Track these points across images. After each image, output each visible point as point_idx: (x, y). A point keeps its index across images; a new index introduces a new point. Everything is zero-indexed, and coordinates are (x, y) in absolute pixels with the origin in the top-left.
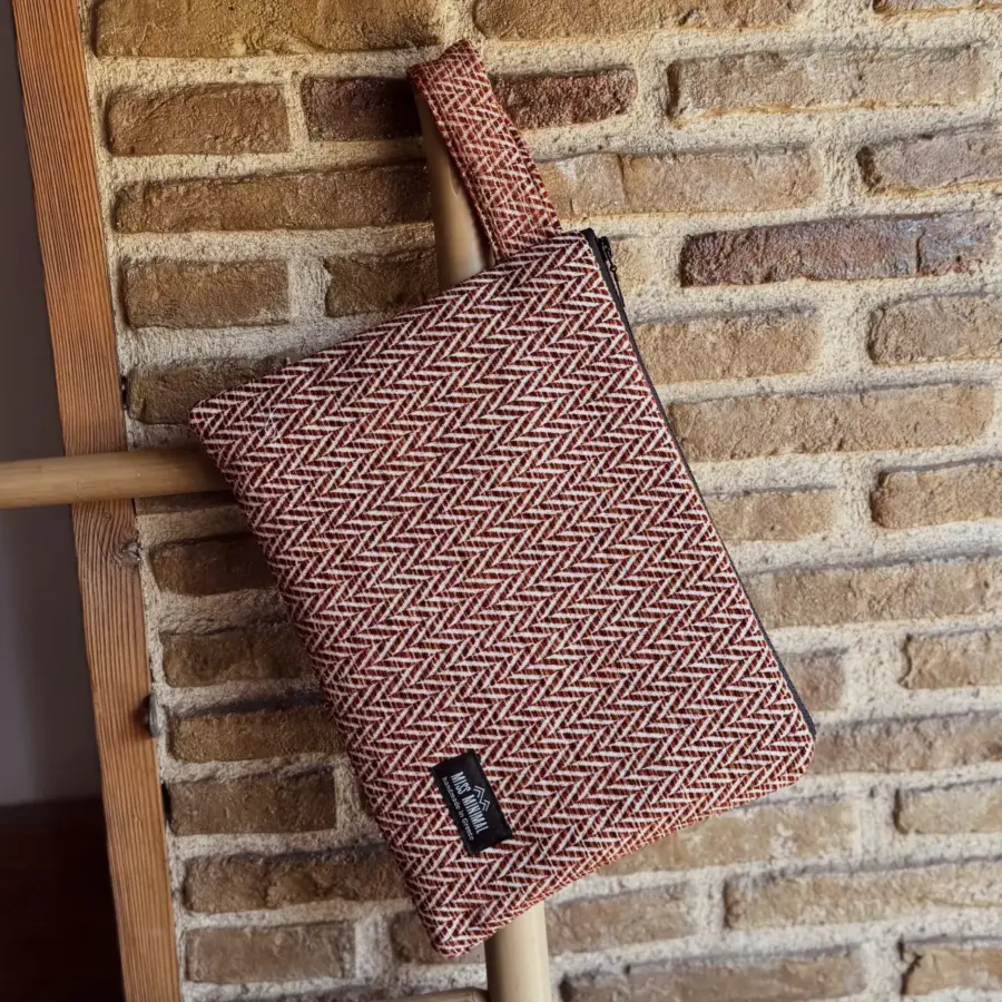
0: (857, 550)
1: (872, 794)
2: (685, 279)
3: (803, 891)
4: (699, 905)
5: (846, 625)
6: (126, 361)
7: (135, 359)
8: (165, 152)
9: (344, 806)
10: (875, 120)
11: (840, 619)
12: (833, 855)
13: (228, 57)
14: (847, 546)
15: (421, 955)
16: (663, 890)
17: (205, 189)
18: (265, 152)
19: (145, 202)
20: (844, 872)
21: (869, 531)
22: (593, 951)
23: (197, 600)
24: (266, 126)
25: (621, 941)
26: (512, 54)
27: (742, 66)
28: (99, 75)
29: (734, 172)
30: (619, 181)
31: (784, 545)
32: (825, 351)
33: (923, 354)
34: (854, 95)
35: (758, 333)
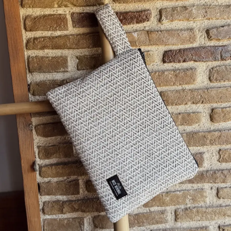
0: (207, 128)
1: (211, 188)
2: (164, 62)
3: (194, 213)
4: (169, 215)
5: (204, 147)
6: (29, 80)
7: (31, 80)
8: (38, 30)
9: (82, 189)
10: (210, 23)
11: (203, 145)
12: (202, 204)
13: (53, 8)
14: (204, 127)
15: (100, 226)
16: (160, 211)
17: (48, 39)
18: (62, 30)
19: (34, 42)
20: (205, 208)
21: (210, 123)
22: (143, 226)
23: (46, 139)
24: (63, 24)
25: (149, 224)
26: (122, 7)
27: (177, 10)
28: (23, 12)
29: (176, 35)
30: (147, 37)
31: (189, 127)
32: (199, 79)
33: (222, 80)
34: (205, 16)
35: (182, 74)
